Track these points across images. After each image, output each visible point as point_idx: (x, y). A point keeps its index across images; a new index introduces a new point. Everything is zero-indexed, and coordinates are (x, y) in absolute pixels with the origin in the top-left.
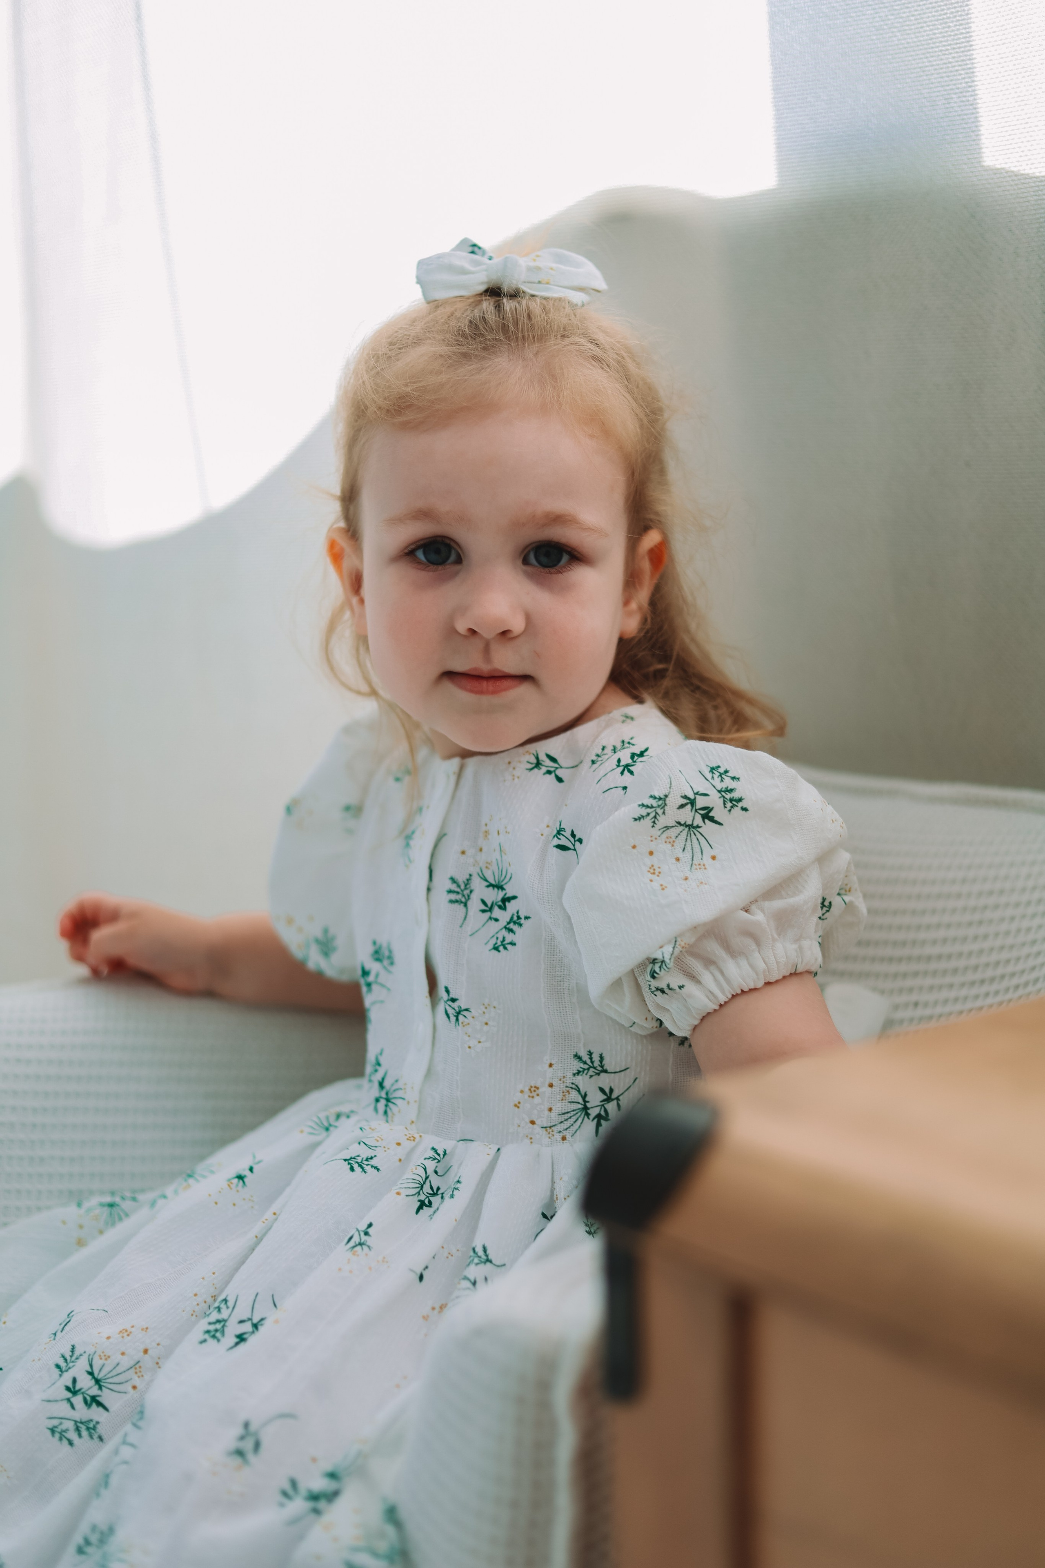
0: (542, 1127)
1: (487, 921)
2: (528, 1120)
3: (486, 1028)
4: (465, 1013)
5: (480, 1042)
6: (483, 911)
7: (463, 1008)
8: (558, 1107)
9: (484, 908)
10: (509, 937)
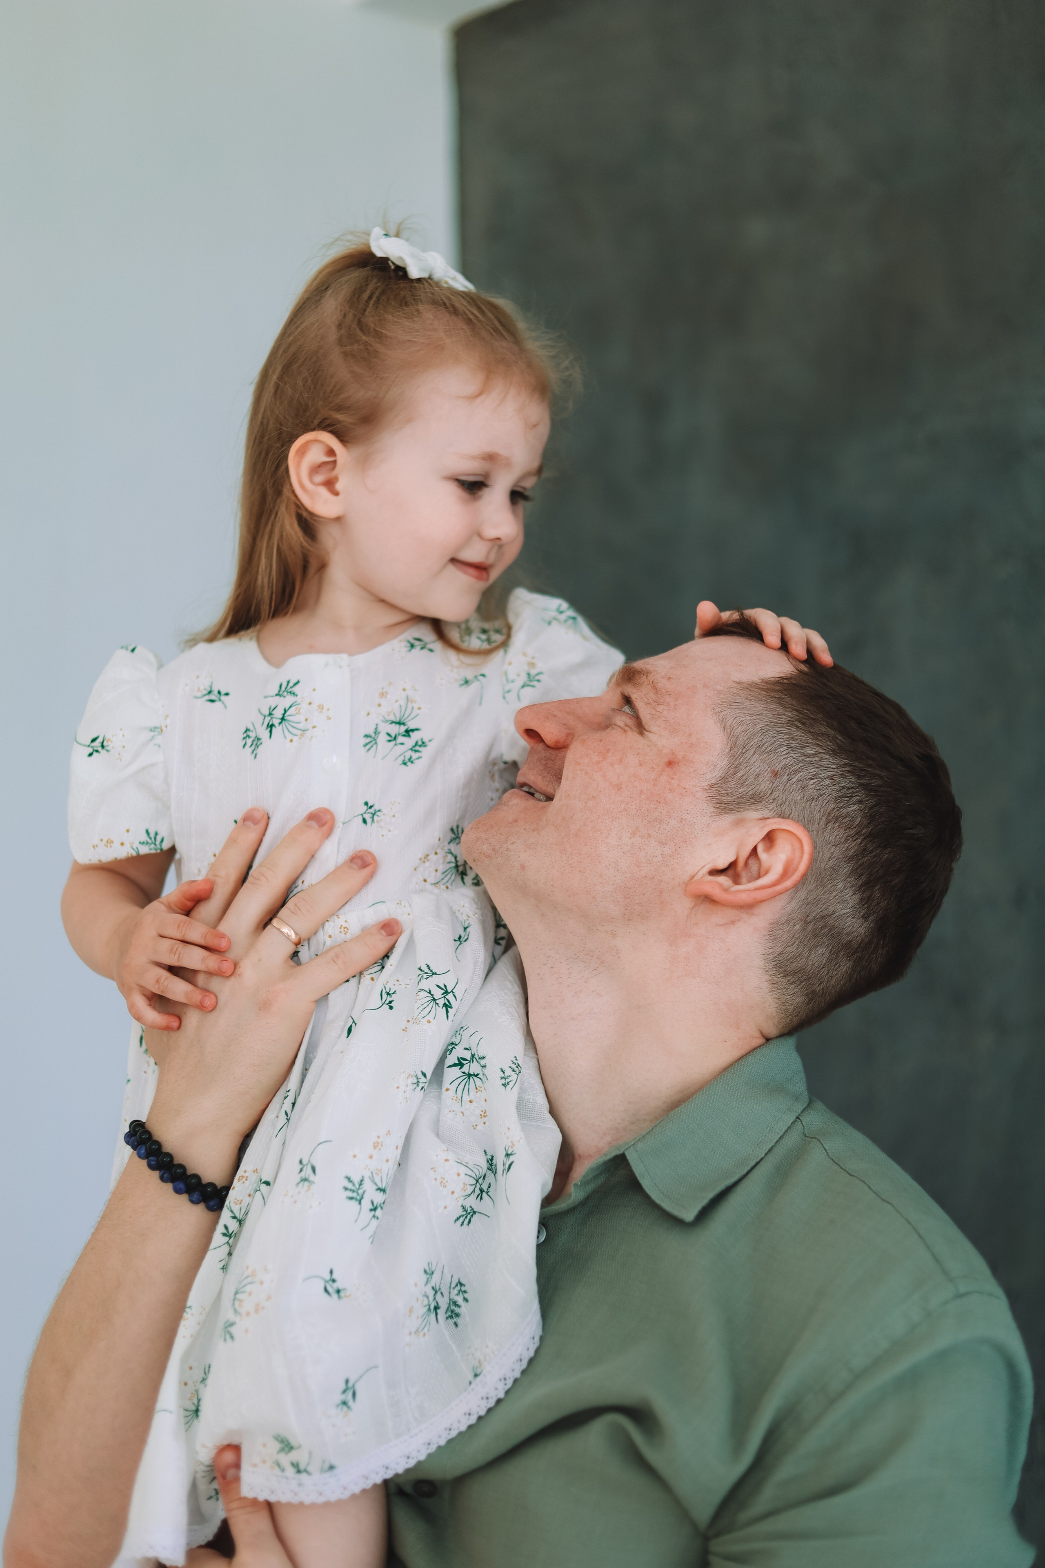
0: (432, 884)
1: (394, 746)
2: (422, 879)
3: (393, 819)
4: (378, 813)
5: (390, 831)
6: (390, 741)
7: (377, 809)
8: (441, 868)
9: (389, 738)
10: (415, 755)
